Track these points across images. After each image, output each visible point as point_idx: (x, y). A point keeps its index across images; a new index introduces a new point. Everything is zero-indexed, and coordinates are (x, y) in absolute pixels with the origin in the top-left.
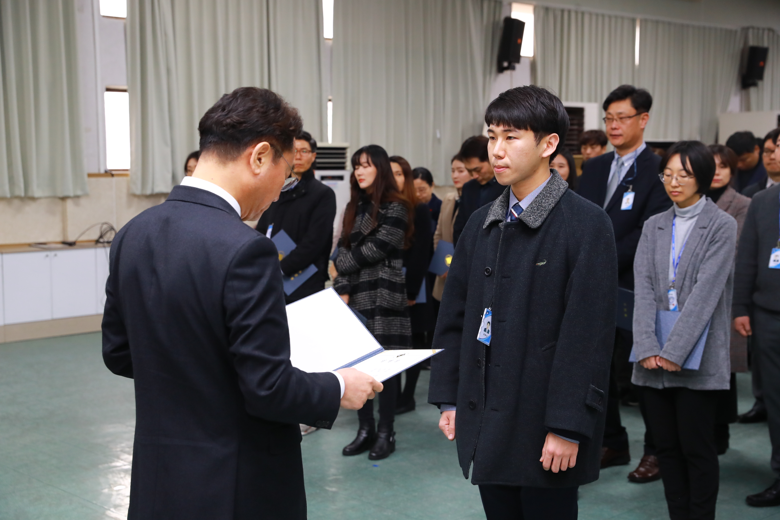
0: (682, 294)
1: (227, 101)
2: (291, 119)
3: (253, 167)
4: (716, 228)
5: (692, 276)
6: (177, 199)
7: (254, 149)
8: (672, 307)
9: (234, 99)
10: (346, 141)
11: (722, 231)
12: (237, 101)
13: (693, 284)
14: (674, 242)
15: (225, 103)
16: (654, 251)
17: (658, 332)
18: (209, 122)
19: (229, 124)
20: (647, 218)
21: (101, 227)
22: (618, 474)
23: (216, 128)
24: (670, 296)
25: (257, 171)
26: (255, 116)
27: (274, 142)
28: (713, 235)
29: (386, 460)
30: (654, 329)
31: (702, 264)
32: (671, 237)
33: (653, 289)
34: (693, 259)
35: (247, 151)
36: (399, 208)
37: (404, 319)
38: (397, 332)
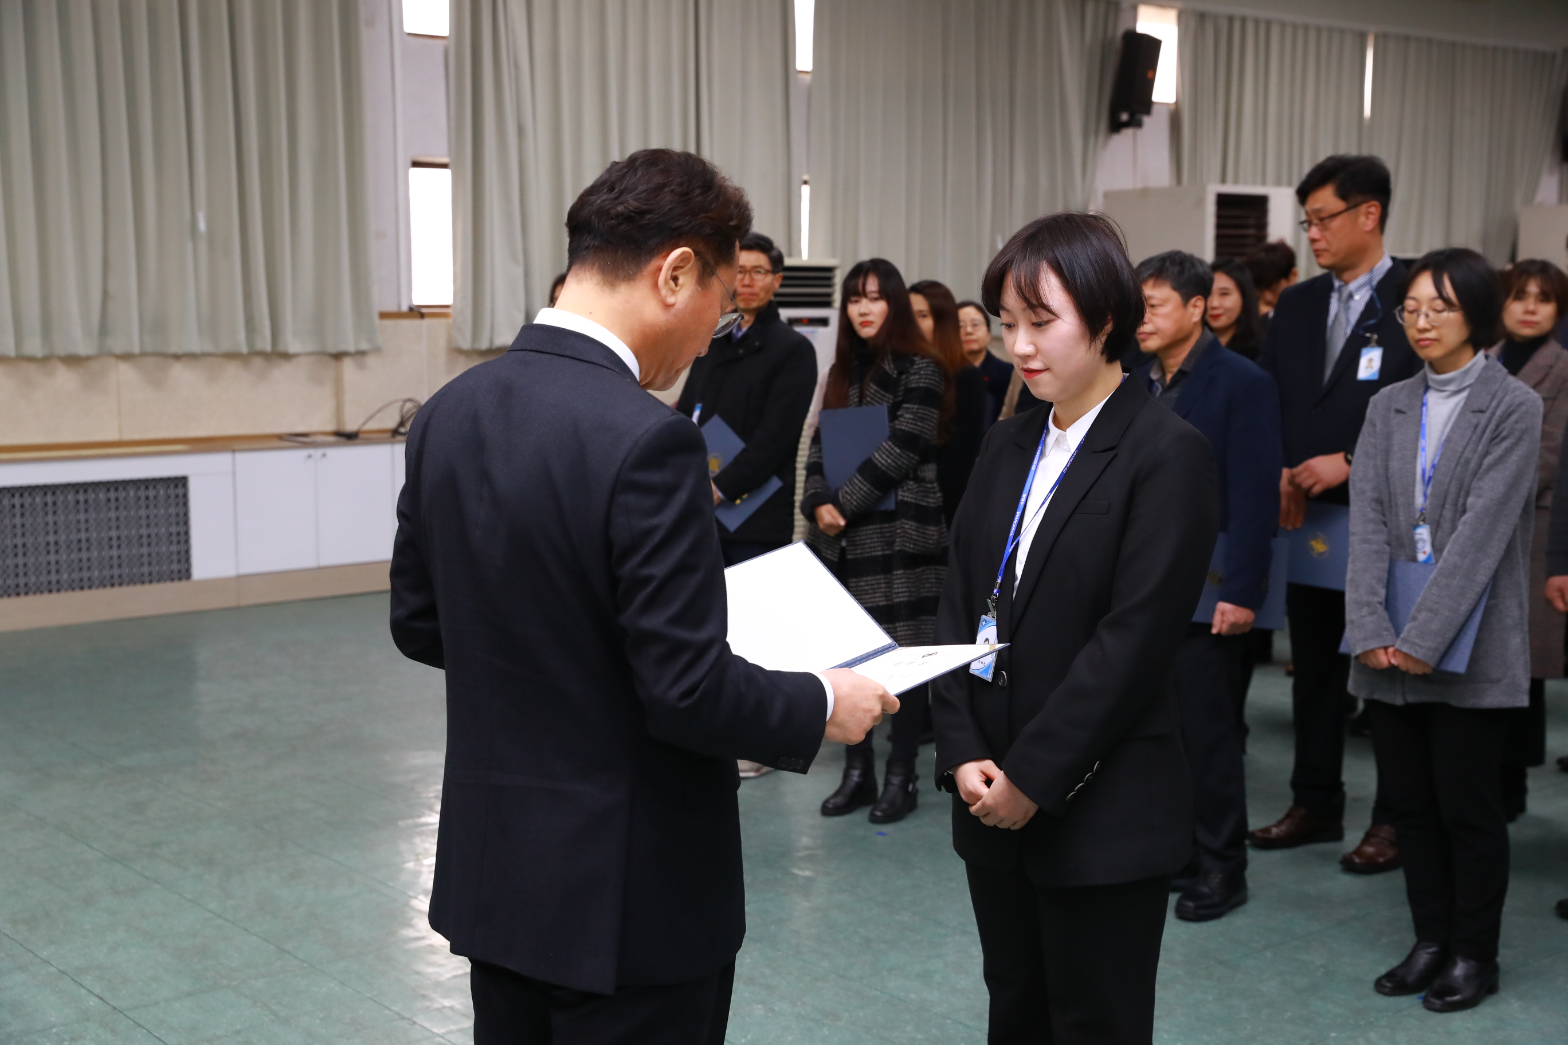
0: (1439, 533)
1: (618, 174)
2: (732, 207)
3: (664, 292)
4: (1504, 413)
5: (1457, 502)
6: (528, 349)
7: (665, 260)
8: (1421, 557)
9: (630, 170)
11: (1514, 417)
12: (637, 174)
13: (1458, 515)
14: (1424, 438)
15: (614, 178)
16: (1387, 452)
18: (586, 212)
19: (622, 214)
21: (402, 408)
23: (598, 223)
24: (1418, 536)
25: (671, 300)
26: (667, 199)
27: (701, 247)
28: (1498, 426)
29: (902, 825)
30: (1383, 599)
31: (1476, 479)
32: (1419, 426)
33: (1385, 523)
34: (1459, 468)
35: (654, 264)
36: (928, 370)
37: (942, 568)
38: (931, 592)
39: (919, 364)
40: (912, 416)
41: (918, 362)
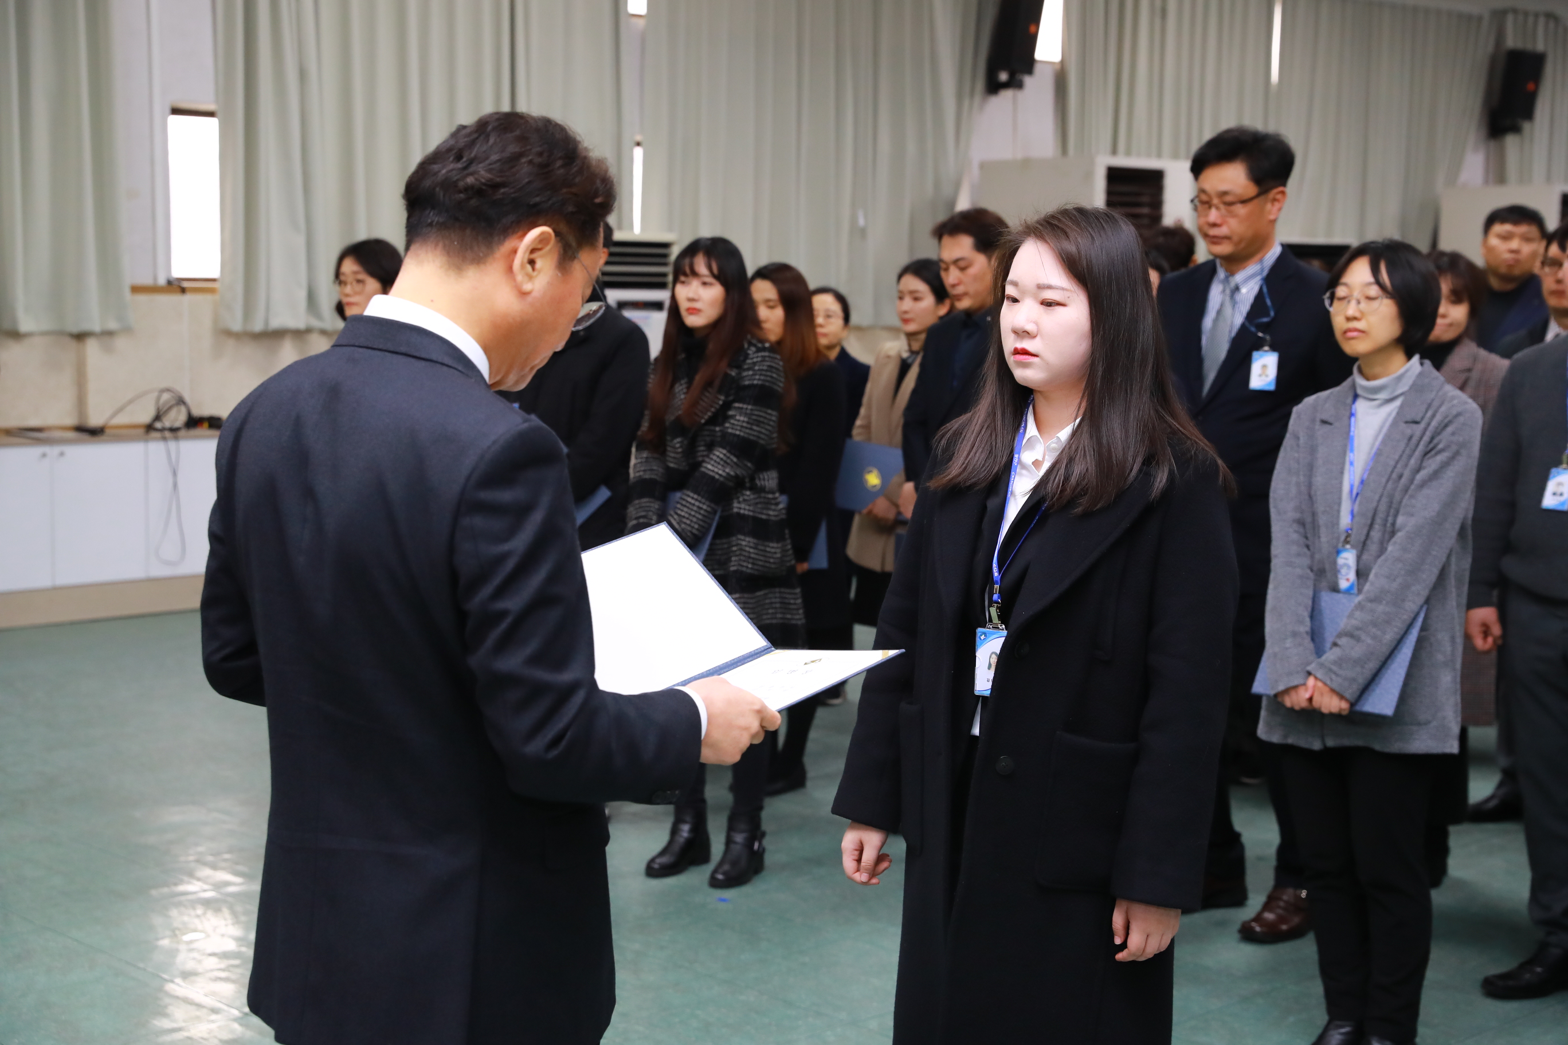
0: (1365, 557)
1: (466, 139)
2: (598, 182)
3: (520, 277)
4: (1439, 424)
5: (1386, 520)
6: (357, 344)
7: (522, 240)
8: (1343, 584)
9: (479, 136)
10: (670, 229)
11: (1450, 429)
12: (488, 141)
13: (1387, 536)
14: (1352, 451)
15: (462, 143)
16: (1311, 467)
17: (1316, 635)
18: (427, 183)
19: (472, 187)
20: (1298, 400)
21: (158, 398)
22: (1222, 924)
23: (444, 196)
24: (1340, 561)
25: (527, 287)
26: (524, 171)
27: (563, 227)
28: (1432, 439)
29: (746, 889)
30: (1308, 629)
31: (1407, 497)
32: (1347, 439)
33: (1308, 547)
34: (1390, 485)
35: (509, 244)
36: (763, 366)
37: (787, 591)
38: (776, 618)
39: (752, 359)
40: (746, 419)
41: (751, 356)
